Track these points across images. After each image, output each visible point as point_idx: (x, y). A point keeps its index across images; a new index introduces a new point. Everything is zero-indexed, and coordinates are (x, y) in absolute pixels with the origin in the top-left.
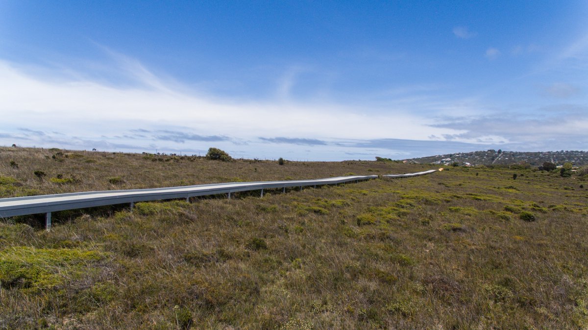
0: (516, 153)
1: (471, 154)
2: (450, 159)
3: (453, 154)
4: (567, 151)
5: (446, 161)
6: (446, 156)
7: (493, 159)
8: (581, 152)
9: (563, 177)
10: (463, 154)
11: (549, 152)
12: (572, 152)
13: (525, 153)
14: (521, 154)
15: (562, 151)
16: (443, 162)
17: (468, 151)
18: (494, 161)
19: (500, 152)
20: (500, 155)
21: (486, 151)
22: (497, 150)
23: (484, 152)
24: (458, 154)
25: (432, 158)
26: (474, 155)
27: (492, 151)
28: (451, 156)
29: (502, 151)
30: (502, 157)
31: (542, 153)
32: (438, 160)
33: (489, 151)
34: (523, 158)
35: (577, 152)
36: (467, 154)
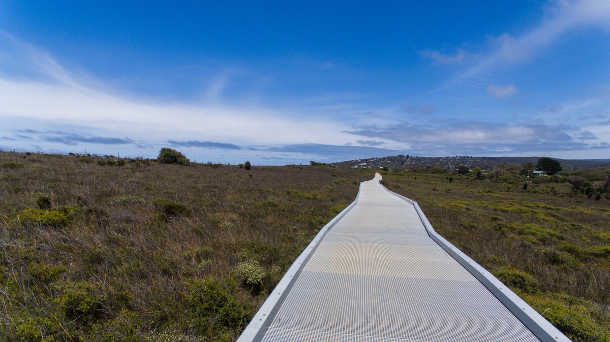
0: (421, 158)
1: (384, 159)
2: (366, 164)
3: (368, 158)
4: (460, 157)
5: (363, 166)
6: (363, 161)
7: (403, 164)
8: (471, 157)
9: (480, 179)
10: (377, 159)
11: (447, 157)
12: (464, 157)
13: (428, 158)
14: (425, 159)
15: (457, 157)
16: (359, 166)
17: (381, 156)
18: (404, 166)
19: (408, 157)
20: (408, 160)
21: (397, 156)
22: (405, 155)
23: (395, 157)
24: (373, 159)
25: (349, 163)
26: (386, 160)
27: (402, 156)
28: (366, 160)
29: (410, 156)
30: (410, 162)
31: (441, 158)
32: (355, 165)
33: (399, 156)
34: (427, 163)
35: (468, 157)
36: (380, 159)
